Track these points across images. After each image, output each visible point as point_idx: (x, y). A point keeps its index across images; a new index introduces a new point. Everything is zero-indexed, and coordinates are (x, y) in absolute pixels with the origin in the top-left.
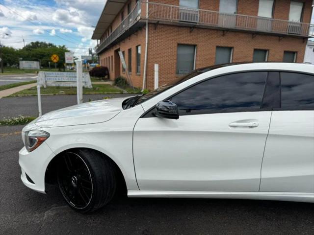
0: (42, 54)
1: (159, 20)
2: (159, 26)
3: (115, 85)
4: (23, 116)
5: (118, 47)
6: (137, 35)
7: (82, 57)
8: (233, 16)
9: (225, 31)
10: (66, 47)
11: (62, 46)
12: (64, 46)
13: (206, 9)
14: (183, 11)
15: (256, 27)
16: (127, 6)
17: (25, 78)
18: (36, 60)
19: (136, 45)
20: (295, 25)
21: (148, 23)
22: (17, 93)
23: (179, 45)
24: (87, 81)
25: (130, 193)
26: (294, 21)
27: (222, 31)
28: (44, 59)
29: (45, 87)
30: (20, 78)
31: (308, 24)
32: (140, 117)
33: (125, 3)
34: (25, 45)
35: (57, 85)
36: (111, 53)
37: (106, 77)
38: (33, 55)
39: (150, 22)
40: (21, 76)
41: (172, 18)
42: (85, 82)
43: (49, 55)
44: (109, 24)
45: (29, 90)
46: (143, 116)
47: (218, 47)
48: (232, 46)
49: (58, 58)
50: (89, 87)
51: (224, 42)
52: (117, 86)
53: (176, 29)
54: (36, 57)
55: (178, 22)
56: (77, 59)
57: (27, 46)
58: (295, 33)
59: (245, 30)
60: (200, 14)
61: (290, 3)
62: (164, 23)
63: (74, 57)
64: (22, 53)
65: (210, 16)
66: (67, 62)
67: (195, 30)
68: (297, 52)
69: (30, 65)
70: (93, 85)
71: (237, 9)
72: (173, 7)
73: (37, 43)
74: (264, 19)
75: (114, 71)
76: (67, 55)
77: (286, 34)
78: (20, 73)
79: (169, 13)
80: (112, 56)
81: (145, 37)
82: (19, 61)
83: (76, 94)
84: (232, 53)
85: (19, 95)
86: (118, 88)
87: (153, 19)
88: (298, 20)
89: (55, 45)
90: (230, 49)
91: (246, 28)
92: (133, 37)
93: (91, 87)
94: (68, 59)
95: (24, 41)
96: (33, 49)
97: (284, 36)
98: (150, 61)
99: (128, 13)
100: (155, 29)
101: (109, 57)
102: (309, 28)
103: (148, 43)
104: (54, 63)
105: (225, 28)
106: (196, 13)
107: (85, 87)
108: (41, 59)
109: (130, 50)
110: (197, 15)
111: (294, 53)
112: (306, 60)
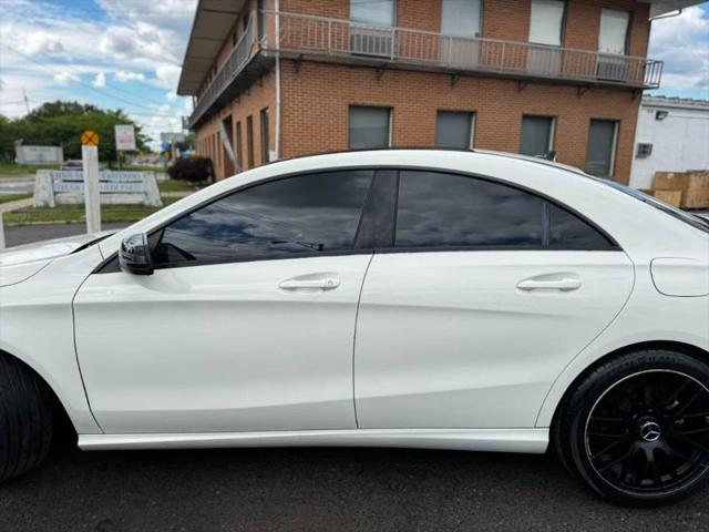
0: (68, 129)
1: (304, 52)
2: (304, 65)
6: (261, 86)
7: (163, 136)
8: (472, 41)
9: (456, 76)
10: (124, 112)
11: (115, 111)
12: (119, 112)
13: (409, 27)
14: (357, 32)
15: (525, 67)
18: (56, 144)
19: (261, 108)
20: (611, 61)
21: (281, 59)
23: (353, 108)
24: (149, 189)
25: (83, 441)
26: (612, 52)
27: (450, 77)
28: (75, 142)
29: (52, 205)
30: (12, 185)
31: (641, 58)
32: (93, 273)
33: (239, 15)
34: (31, 111)
36: (218, 126)
37: (209, 180)
38: (48, 131)
39: (285, 55)
40: (12, 182)
41: (333, 46)
42: (146, 193)
45: (14, 212)
46: (100, 270)
47: (441, 113)
48: (473, 109)
49: (96, 139)
50: (155, 204)
51: (453, 100)
53: (344, 70)
54: (54, 135)
55: (346, 56)
57: (34, 111)
58: (612, 78)
59: (500, 72)
60: (396, 36)
61: (599, 14)
62: (317, 59)
64: (22, 127)
65: (413, 42)
66: (120, 146)
67: (387, 74)
68: (619, 121)
69: (41, 156)
71: (483, 26)
72: (334, 23)
73: (59, 104)
74: (541, 49)
76: (120, 132)
77: (591, 81)
78: (17, 174)
79: (326, 36)
82: (14, 147)
84: (473, 123)
87: (290, 50)
88: (618, 50)
89: (100, 108)
90: (470, 114)
91: (502, 69)
92: (255, 89)
93: (160, 203)
94: (122, 141)
95: (26, 99)
96: (46, 119)
97: (589, 86)
98: (288, 144)
100: (297, 72)
101: (214, 137)
102: (644, 67)
103: (281, 104)
105: (453, 70)
106: (388, 36)
107: (147, 203)
108: (65, 140)
109: (250, 119)
110: (390, 39)
111: (613, 123)
112: (641, 138)
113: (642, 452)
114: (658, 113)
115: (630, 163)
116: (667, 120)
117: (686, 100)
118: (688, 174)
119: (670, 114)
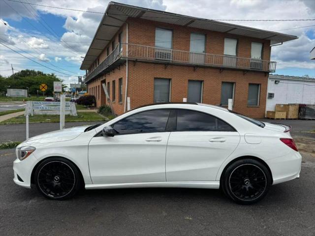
0: (31, 82)
1: (137, 58)
2: (137, 63)
3: (99, 113)
4: (13, 141)
5: (104, 78)
6: (119, 69)
7: (71, 85)
8: (201, 54)
9: (195, 67)
10: (55, 75)
11: (51, 74)
12: (53, 75)
14: (158, 51)
15: (222, 64)
16: (111, 43)
17: (13, 105)
18: (24, 88)
19: (119, 78)
20: (256, 62)
21: (128, 61)
22: (5, 121)
23: (155, 79)
24: (72, 109)
25: (87, 186)
26: (256, 58)
27: (193, 68)
28: (33, 87)
29: (32, 115)
30: (7, 106)
31: (267, 61)
32: (94, 137)
33: (110, 41)
34: (14, 74)
35: (44, 114)
36: (98, 83)
37: (93, 105)
38: (22, 83)
39: (130, 59)
41: (148, 56)
42: (71, 111)
43: (38, 84)
44: (96, 57)
45: (17, 118)
46: (96, 136)
47: (189, 81)
48: (202, 80)
49: (46, 87)
50: (74, 115)
51: (195, 76)
52: (102, 114)
53: (153, 65)
54: (24, 85)
55: (153, 60)
56: (66, 87)
57: (16, 74)
58: (256, 68)
59: (212, 66)
60: (173, 53)
61: (251, 44)
62: (142, 61)
63: (63, 85)
64: (10, 81)
65: (179, 55)
66: (55, 90)
67: (169, 67)
68: (260, 84)
69: (18, 93)
70: (78, 113)
71: (205, 48)
72: (149, 48)
73: (28, 71)
74: (229, 57)
75: (100, 100)
76: (55, 84)
77: (248, 69)
78: (7, 101)
80: (99, 86)
81: (126, 72)
82: (6, 89)
83: (59, 122)
84: (202, 85)
85: (7, 123)
86: (102, 116)
87: (132, 57)
88: (259, 57)
89: (44, 73)
90: (201, 82)
91: (213, 64)
92: (117, 71)
93: (77, 115)
94: (56, 88)
95: (13, 69)
96: (21, 77)
97: (247, 71)
99: (113, 50)
100: (135, 65)
101: (96, 87)
102: (269, 64)
103: (128, 77)
104: (42, 92)
105: (194, 65)
106: (169, 52)
107: (71, 115)
108: (29, 86)
109: (114, 82)
110: (170, 54)
111: (258, 85)
112: (269, 91)
113: (245, 188)
114: (276, 81)
115: (266, 101)
116: (280, 84)
117: (292, 77)
118: (288, 105)
119: (280, 81)
